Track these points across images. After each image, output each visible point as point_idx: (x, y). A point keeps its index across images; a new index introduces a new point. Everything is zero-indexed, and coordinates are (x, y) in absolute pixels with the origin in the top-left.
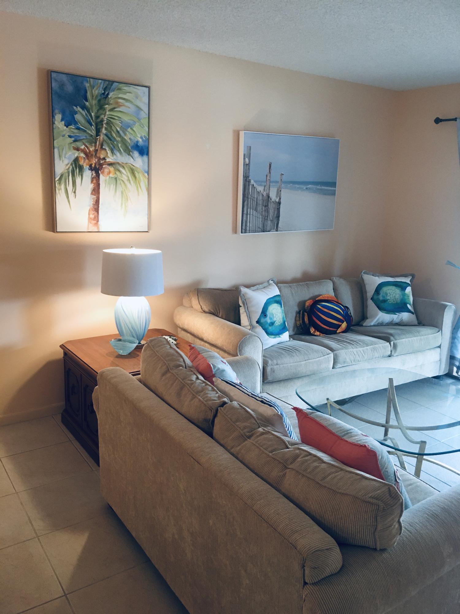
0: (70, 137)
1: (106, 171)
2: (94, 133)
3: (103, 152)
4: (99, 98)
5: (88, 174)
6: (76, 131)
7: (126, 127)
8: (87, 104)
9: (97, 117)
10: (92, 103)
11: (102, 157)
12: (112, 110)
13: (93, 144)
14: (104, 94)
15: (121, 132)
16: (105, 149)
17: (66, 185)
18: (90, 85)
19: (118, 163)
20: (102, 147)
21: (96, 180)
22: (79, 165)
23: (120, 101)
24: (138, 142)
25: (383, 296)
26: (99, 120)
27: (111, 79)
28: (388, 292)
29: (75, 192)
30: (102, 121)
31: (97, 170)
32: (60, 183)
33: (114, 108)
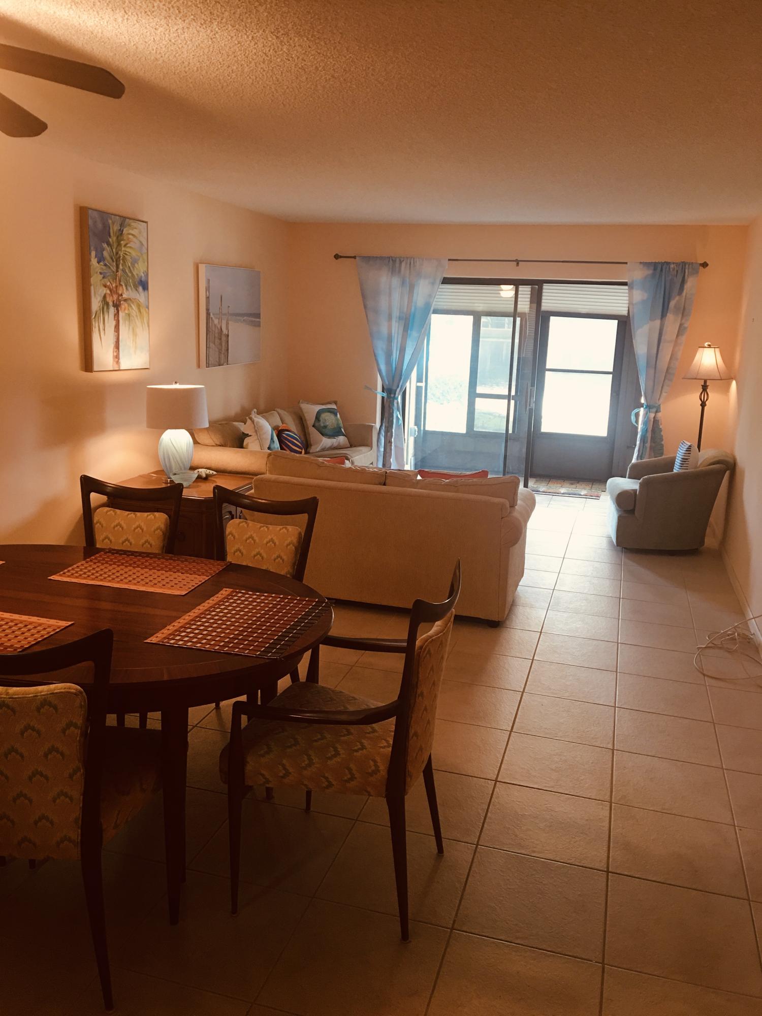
0: (101, 273)
1: (123, 307)
2: (114, 269)
3: (121, 288)
4: (118, 234)
5: (112, 310)
6: (104, 267)
7: (135, 262)
8: (110, 240)
9: (117, 253)
10: (112, 240)
11: (120, 292)
12: (125, 246)
13: (115, 281)
14: (120, 229)
15: (131, 268)
16: (122, 285)
17: (99, 323)
18: (112, 222)
19: (130, 299)
20: (120, 284)
21: (117, 315)
22: (107, 302)
23: (130, 236)
24: (141, 277)
25: (323, 423)
26: (118, 256)
27: (124, 215)
28: (326, 418)
29: (104, 330)
30: (120, 257)
31: (117, 306)
32: (95, 321)
33: (127, 244)
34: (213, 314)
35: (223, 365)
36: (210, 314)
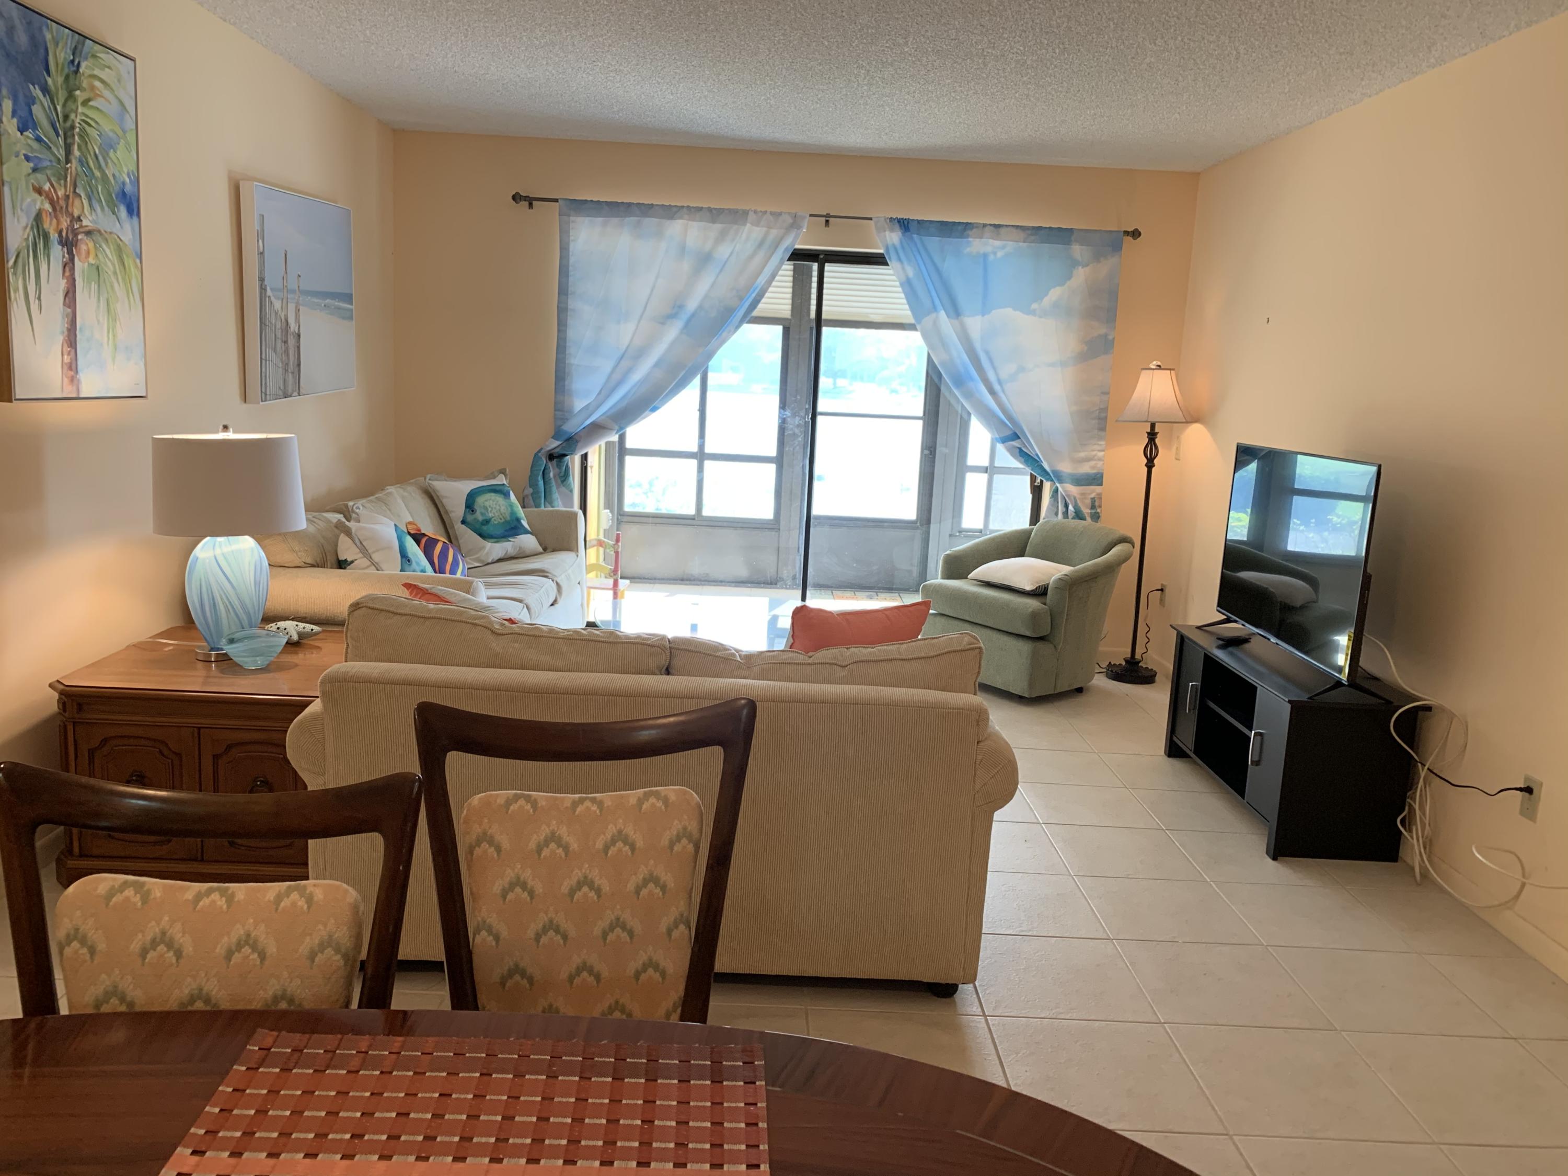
0: (27, 158)
1: (83, 248)
2: (61, 153)
3: (77, 202)
4: (66, 71)
5: (57, 252)
6: (35, 145)
7: (109, 146)
8: (49, 80)
9: (66, 117)
10: (55, 81)
11: (76, 214)
12: (85, 103)
13: (62, 182)
14: (72, 62)
15: (100, 158)
16: (80, 196)
17: (24, 279)
18: (53, 37)
19: (99, 231)
20: (75, 192)
21: (69, 265)
22: (44, 230)
23: (97, 84)
24: (124, 183)
25: (482, 514)
26: (68, 124)
27: (86, 32)
29: (39, 299)
30: (73, 127)
31: (69, 244)
32: (15, 274)
33: (89, 100)
34: (271, 289)
35: (291, 396)
36: (265, 290)
